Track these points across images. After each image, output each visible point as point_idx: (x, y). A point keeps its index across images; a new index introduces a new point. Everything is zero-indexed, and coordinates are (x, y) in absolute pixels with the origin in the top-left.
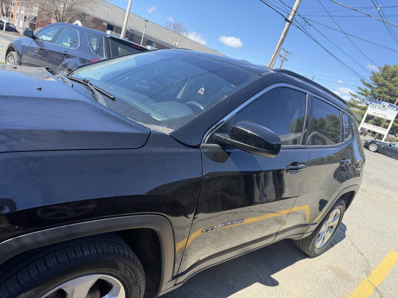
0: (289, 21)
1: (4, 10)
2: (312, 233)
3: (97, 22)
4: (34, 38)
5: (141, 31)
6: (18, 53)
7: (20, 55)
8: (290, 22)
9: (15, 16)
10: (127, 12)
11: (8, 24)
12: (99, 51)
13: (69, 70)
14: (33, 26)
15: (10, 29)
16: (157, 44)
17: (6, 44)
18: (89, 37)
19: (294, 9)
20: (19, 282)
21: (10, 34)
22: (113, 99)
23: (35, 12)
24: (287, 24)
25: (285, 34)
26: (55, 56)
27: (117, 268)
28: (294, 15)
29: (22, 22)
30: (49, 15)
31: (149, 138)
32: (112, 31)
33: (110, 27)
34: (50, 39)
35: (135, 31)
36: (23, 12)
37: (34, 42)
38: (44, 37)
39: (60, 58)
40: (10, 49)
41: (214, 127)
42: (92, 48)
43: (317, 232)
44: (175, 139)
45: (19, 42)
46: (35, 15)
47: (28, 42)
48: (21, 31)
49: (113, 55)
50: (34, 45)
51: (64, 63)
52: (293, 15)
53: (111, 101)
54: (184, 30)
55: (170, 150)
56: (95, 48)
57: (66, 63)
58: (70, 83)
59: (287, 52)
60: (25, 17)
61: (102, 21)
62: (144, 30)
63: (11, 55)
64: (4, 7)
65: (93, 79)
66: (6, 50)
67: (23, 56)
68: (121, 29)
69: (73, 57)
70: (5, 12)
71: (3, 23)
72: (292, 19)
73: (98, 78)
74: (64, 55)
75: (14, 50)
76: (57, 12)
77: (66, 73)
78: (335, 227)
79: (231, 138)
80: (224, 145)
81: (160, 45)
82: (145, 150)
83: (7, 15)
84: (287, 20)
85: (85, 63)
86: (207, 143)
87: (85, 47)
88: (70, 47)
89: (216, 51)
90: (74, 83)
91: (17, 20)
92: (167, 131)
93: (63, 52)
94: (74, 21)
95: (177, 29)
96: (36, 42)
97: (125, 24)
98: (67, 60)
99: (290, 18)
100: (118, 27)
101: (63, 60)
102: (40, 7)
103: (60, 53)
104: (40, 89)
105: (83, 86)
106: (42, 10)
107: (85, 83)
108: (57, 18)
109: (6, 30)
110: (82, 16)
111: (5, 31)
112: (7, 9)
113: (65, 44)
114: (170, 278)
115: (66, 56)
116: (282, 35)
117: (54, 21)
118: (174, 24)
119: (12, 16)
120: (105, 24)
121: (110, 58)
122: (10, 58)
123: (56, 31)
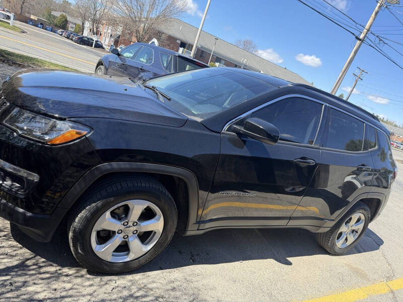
0: (360, 40)
1: (95, 29)
2: (330, 230)
3: (171, 39)
4: (119, 55)
5: (211, 48)
6: (105, 67)
7: (107, 69)
8: (362, 41)
9: (103, 35)
10: (199, 30)
11: (97, 41)
12: (168, 67)
13: (144, 80)
14: (116, 43)
15: (99, 46)
16: (225, 60)
17: (97, 60)
18: (162, 55)
19: (367, 27)
20: (106, 191)
21: (97, 51)
22: (169, 99)
23: (119, 31)
24: (358, 42)
25: (356, 53)
26: (132, 70)
27: (160, 201)
28: (367, 33)
29: (108, 40)
30: (131, 34)
31: (186, 122)
32: (184, 48)
33: (183, 45)
34: (131, 55)
35: (205, 48)
36: (109, 31)
37: (118, 58)
38: (126, 55)
39: (137, 72)
40: (100, 64)
41: (234, 120)
42: (163, 65)
43: (335, 230)
44: (203, 125)
45: (107, 58)
46: (119, 33)
47: (113, 58)
48: (107, 48)
49: (180, 69)
50: (119, 61)
51: (140, 76)
52: (365, 33)
53: (167, 100)
54: (254, 48)
55: (199, 131)
56: (165, 65)
57: (142, 77)
58: (144, 88)
59: (363, 71)
60: (111, 35)
61: (177, 39)
62: (213, 48)
63: (100, 69)
64: (95, 27)
65: (159, 88)
66: (96, 65)
67: (109, 70)
68: (192, 46)
69: (147, 71)
70: (95, 31)
71: (93, 40)
72: (364, 37)
73: (163, 87)
74: (141, 69)
75: (102, 65)
76: (137, 31)
77: (141, 82)
78: (359, 232)
79: (244, 129)
80: (239, 134)
81: (228, 61)
82: (183, 129)
83: (97, 34)
84: (358, 38)
85: (156, 76)
86: (227, 131)
87: (157, 64)
88: (146, 63)
89: (286, 68)
90: (146, 89)
91: (104, 38)
92: (199, 120)
93: (140, 67)
94: (152, 39)
95: (248, 46)
96: (120, 58)
97: (196, 42)
98: (142, 74)
99: (362, 37)
100: (190, 45)
101: (139, 74)
102: (123, 28)
103: (138, 68)
104: (126, 90)
105: (151, 91)
106: (125, 28)
107: (153, 89)
108: (137, 37)
109: (96, 47)
110: (158, 34)
111: (94, 47)
112: (97, 28)
113: (142, 59)
114: (195, 221)
115: (142, 70)
116: (352, 54)
117: (134, 39)
118: (244, 42)
119: (101, 35)
120: (179, 42)
121: (176, 72)
122: (99, 71)
123: (136, 49)
